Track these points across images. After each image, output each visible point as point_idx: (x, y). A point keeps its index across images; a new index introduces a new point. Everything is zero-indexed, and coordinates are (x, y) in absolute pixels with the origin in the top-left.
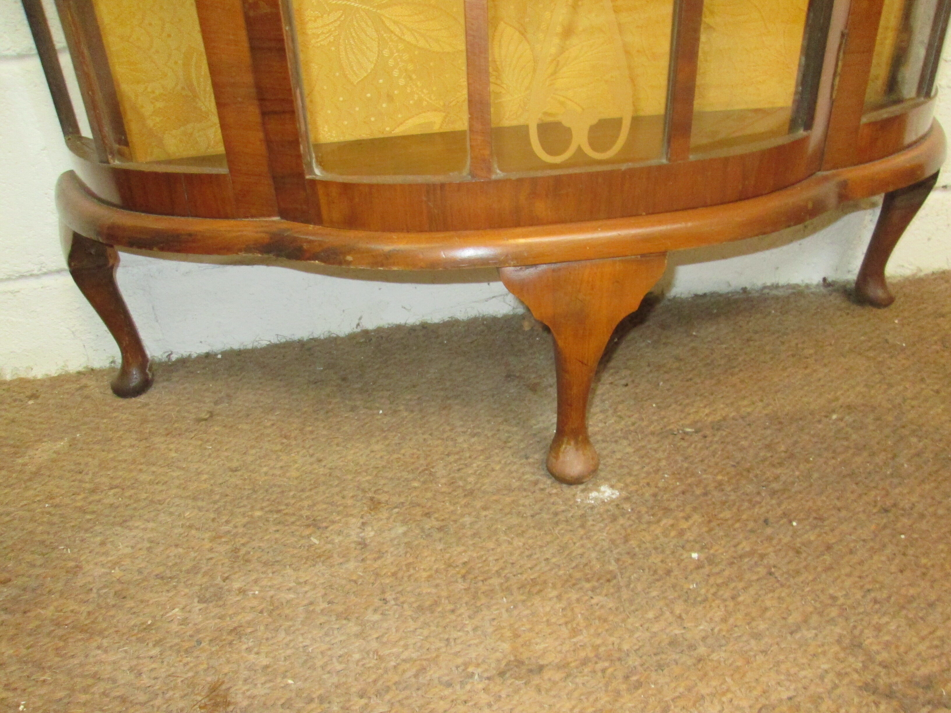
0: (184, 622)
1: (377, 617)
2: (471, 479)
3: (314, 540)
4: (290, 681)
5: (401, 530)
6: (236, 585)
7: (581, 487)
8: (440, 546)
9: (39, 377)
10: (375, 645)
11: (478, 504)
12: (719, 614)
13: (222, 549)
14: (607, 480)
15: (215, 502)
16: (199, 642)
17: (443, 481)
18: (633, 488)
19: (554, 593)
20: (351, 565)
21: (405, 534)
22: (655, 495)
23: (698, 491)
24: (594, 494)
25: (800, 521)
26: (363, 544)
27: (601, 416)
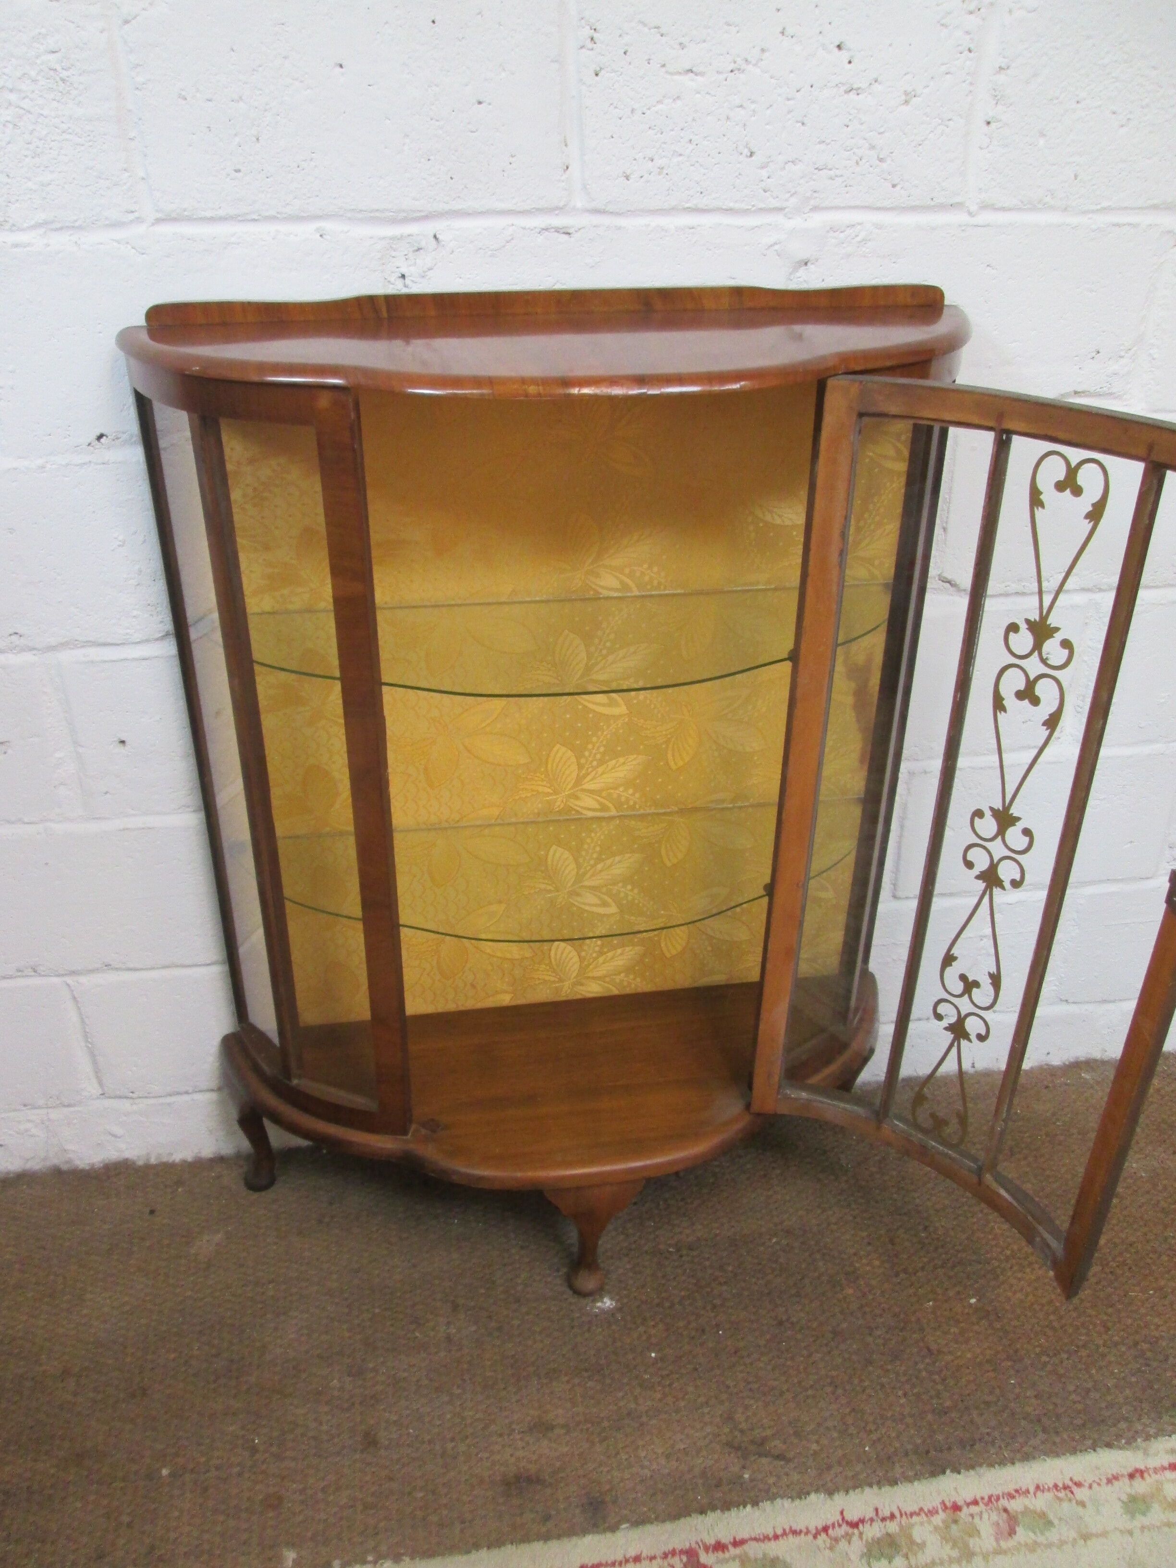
0: (342, 1389)
1: (459, 1391)
2: (520, 1288)
3: (417, 1334)
4: (411, 1431)
5: (474, 1328)
6: (371, 1365)
7: (591, 1298)
8: (498, 1343)
9: (177, 1160)
10: (458, 1409)
11: (524, 1309)
12: (658, 1396)
13: (358, 1337)
14: (609, 1292)
15: (346, 1299)
16: (353, 1404)
17: (501, 1289)
18: (625, 1301)
19: (566, 1378)
20: (442, 1354)
21: (475, 1331)
22: (638, 1307)
23: (667, 1304)
24: (599, 1304)
25: (724, 1331)
26: (449, 1339)
27: (614, 1233)
